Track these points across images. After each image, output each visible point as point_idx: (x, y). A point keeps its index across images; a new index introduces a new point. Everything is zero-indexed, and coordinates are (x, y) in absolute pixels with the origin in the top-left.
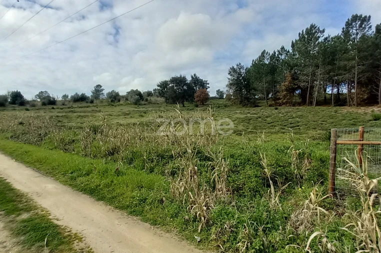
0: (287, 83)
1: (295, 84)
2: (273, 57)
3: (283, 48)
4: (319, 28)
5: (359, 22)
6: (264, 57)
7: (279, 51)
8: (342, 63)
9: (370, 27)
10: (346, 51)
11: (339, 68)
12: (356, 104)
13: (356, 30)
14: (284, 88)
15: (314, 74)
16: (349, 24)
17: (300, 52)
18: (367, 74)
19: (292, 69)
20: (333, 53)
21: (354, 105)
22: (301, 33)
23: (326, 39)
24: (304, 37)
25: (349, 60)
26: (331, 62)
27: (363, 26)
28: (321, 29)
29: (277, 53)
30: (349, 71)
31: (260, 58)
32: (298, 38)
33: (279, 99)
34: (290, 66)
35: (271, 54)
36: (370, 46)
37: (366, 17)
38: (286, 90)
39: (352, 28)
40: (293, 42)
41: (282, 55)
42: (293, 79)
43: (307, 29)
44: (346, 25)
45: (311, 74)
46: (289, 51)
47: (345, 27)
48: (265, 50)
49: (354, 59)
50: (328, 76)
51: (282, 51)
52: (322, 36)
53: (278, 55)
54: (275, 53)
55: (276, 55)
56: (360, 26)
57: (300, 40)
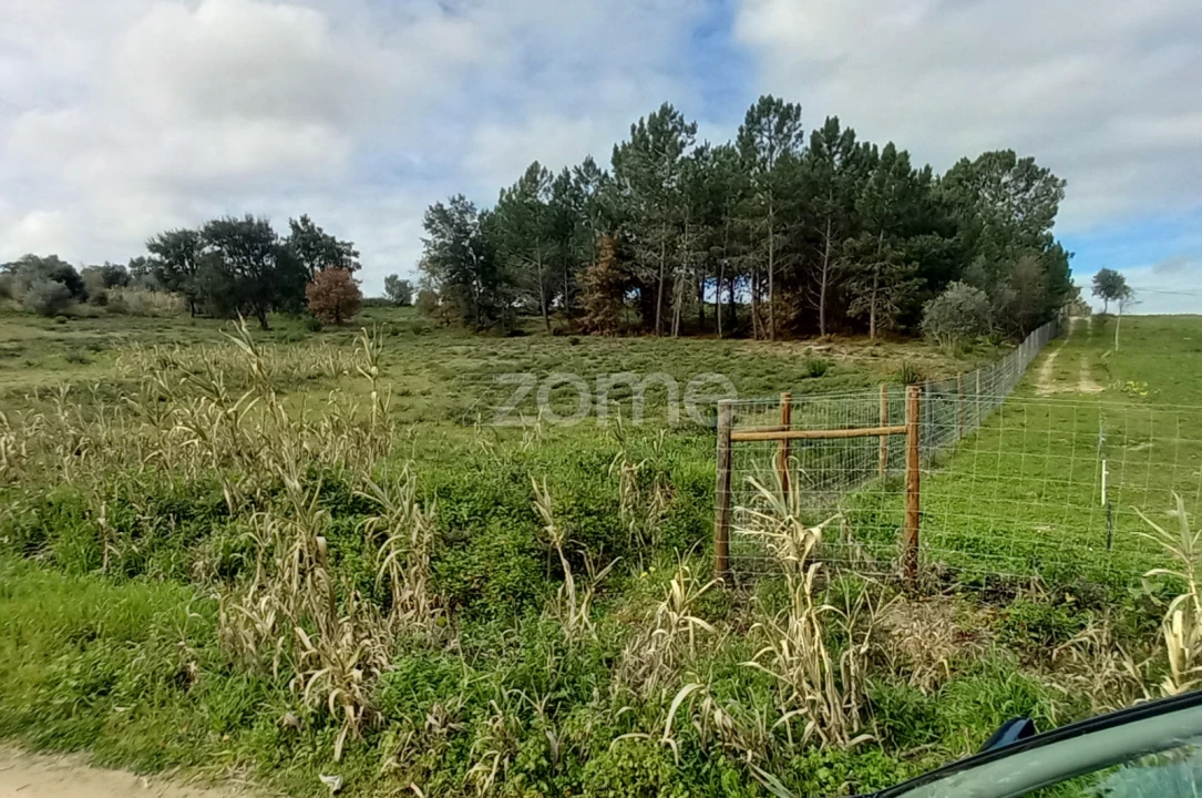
0: (602, 268)
1: (623, 272)
2: (562, 185)
3: (589, 164)
4: (681, 119)
5: (776, 119)
6: (537, 182)
7: (578, 171)
8: (740, 222)
9: (800, 135)
10: (747, 192)
11: (732, 236)
12: (772, 333)
13: (770, 138)
14: (594, 280)
15: (672, 247)
16: (753, 119)
17: (635, 180)
18: (796, 257)
19: (614, 227)
20: (717, 193)
21: (768, 335)
22: (638, 125)
23: (699, 152)
24: (644, 138)
25: (754, 215)
26: (714, 219)
27: (785, 130)
28: (688, 123)
29: (573, 176)
30: (756, 244)
31: (522, 186)
32: (629, 140)
33: (583, 313)
34: (610, 217)
35: (556, 177)
36: (799, 185)
37: (790, 106)
38: (602, 288)
39: (760, 131)
40: (616, 149)
41: (587, 183)
42: (620, 256)
43: (652, 117)
44: (747, 122)
45: (666, 247)
46: (606, 175)
47: (744, 125)
48: (536, 163)
49: (763, 214)
50: (705, 253)
51: (587, 172)
52: (690, 141)
53: (576, 181)
54: (567, 174)
55: (572, 181)
56: (779, 130)
57: (635, 145)
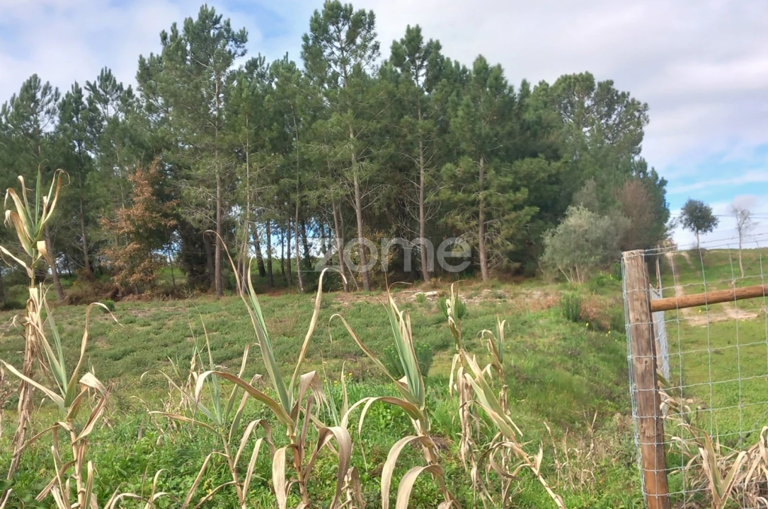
0: (137, 211)
1: (166, 216)
2: (71, 106)
3: (106, 78)
4: (228, 24)
5: (346, 28)
6: (37, 102)
7: (92, 88)
8: (315, 149)
9: (376, 47)
10: (318, 112)
11: (306, 164)
12: (365, 282)
13: (342, 49)
14: (127, 227)
15: (229, 182)
16: (320, 28)
17: (173, 98)
18: (386, 189)
19: (150, 158)
20: (283, 113)
21: (361, 285)
22: (170, 33)
23: (253, 65)
24: (180, 46)
25: (331, 140)
26: (281, 144)
27: (359, 41)
28: (236, 28)
29: (86, 94)
30: (336, 175)
31: (17, 107)
33: (113, 271)
34: (141, 145)
35: (63, 95)
36: (382, 104)
37: (362, 13)
38: (137, 236)
39: (329, 41)
40: (142, 61)
41: (106, 102)
42: (162, 195)
43: (188, 22)
44: (313, 30)
45: (222, 181)
46: (130, 92)
47: (309, 33)
48: (35, 77)
49: (343, 137)
50: (274, 187)
51: (103, 86)
52: (240, 51)
53: (91, 101)
54: (79, 92)
55: (84, 99)
56: (351, 39)
57: (169, 54)
